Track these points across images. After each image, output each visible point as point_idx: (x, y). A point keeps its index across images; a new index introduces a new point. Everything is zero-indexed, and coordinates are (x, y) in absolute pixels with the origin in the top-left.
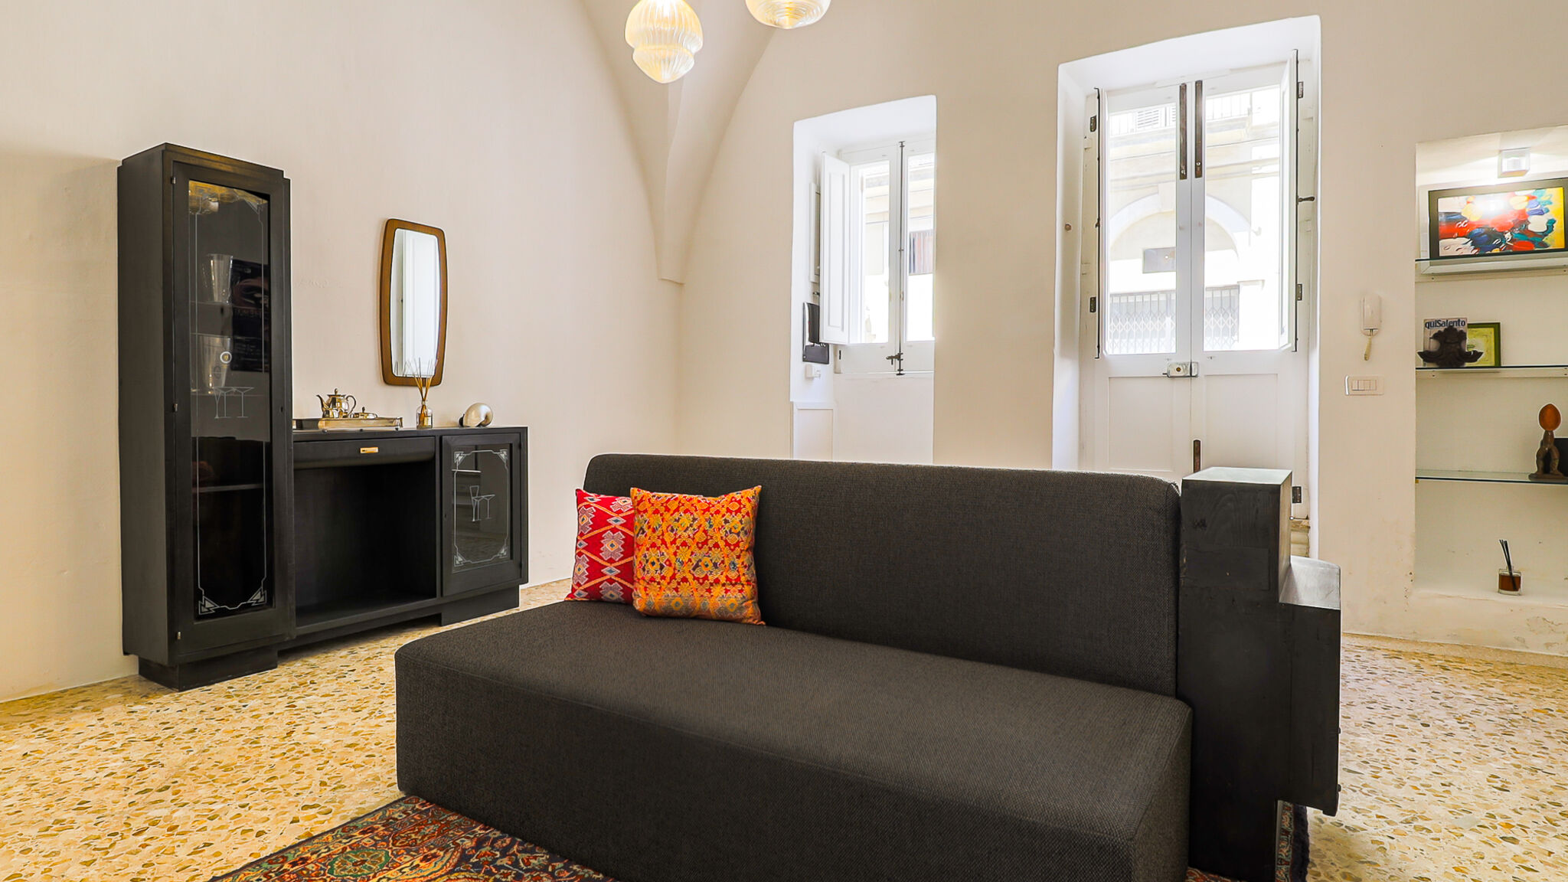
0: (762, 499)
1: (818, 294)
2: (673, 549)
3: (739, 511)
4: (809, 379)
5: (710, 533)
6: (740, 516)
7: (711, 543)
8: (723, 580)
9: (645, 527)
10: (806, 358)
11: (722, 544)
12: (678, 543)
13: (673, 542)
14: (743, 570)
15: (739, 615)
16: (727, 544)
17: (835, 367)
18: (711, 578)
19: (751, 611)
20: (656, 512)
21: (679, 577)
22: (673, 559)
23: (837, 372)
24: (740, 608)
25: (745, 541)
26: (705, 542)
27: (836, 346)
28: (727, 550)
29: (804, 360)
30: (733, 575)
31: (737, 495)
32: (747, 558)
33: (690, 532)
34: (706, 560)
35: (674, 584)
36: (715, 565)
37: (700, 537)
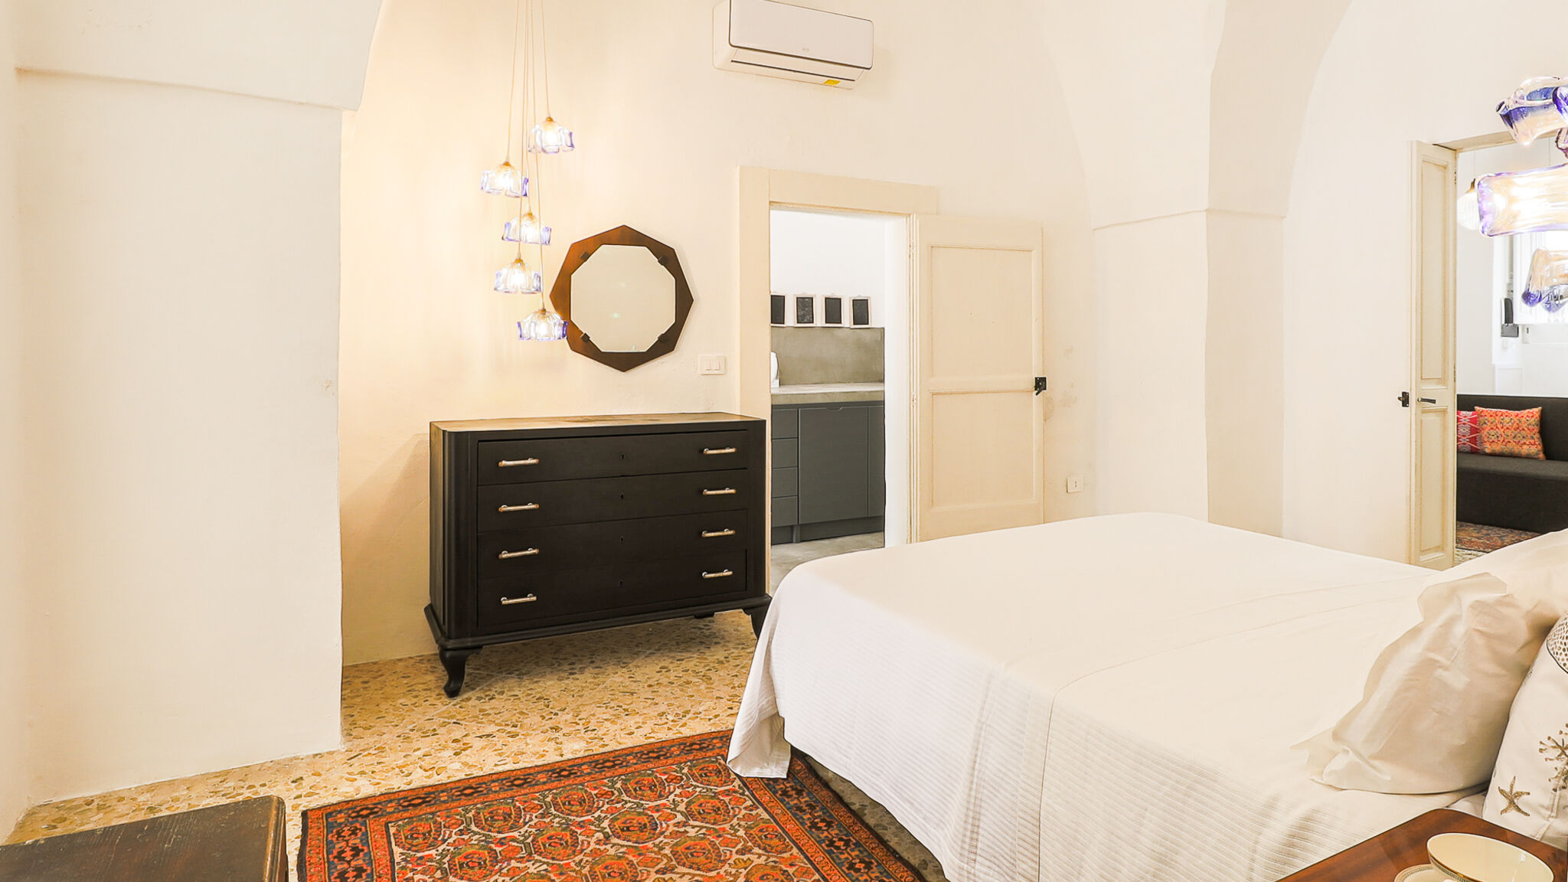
0: (1542, 412)
1: (1512, 291)
2: (1502, 430)
3: (1533, 416)
4: (1504, 348)
5: (1520, 424)
6: (1533, 419)
7: (1521, 429)
8: (1528, 443)
9: (1486, 422)
10: (1503, 335)
11: (1526, 429)
12: (1505, 428)
13: (1502, 428)
14: (1537, 440)
15: (1536, 457)
16: (1528, 429)
17: (1523, 339)
18: (1522, 442)
19: (1541, 455)
20: (1491, 416)
21: (1506, 441)
22: (1503, 434)
23: (1525, 342)
24: (1537, 454)
25: (1537, 429)
26: (1518, 428)
27: (1523, 326)
28: (1528, 431)
29: (1502, 336)
30: (1532, 441)
31: (1531, 411)
32: (1538, 435)
33: (1510, 424)
34: (1519, 435)
35: (1504, 443)
36: (1523, 437)
37: (1515, 426)
